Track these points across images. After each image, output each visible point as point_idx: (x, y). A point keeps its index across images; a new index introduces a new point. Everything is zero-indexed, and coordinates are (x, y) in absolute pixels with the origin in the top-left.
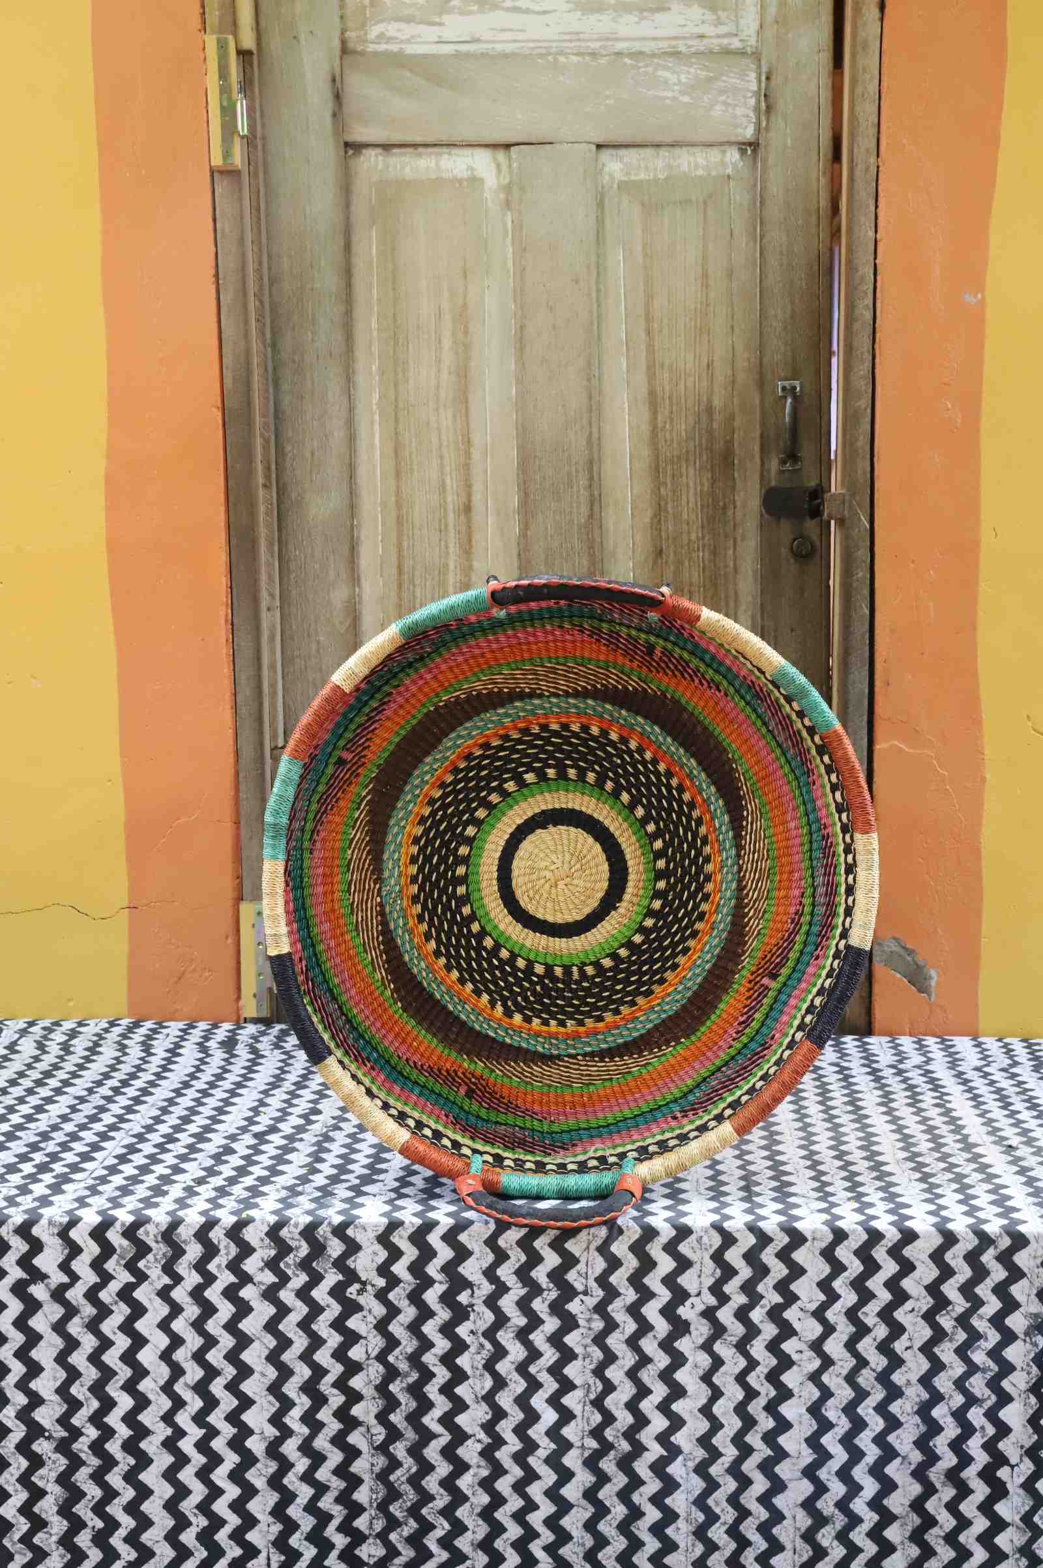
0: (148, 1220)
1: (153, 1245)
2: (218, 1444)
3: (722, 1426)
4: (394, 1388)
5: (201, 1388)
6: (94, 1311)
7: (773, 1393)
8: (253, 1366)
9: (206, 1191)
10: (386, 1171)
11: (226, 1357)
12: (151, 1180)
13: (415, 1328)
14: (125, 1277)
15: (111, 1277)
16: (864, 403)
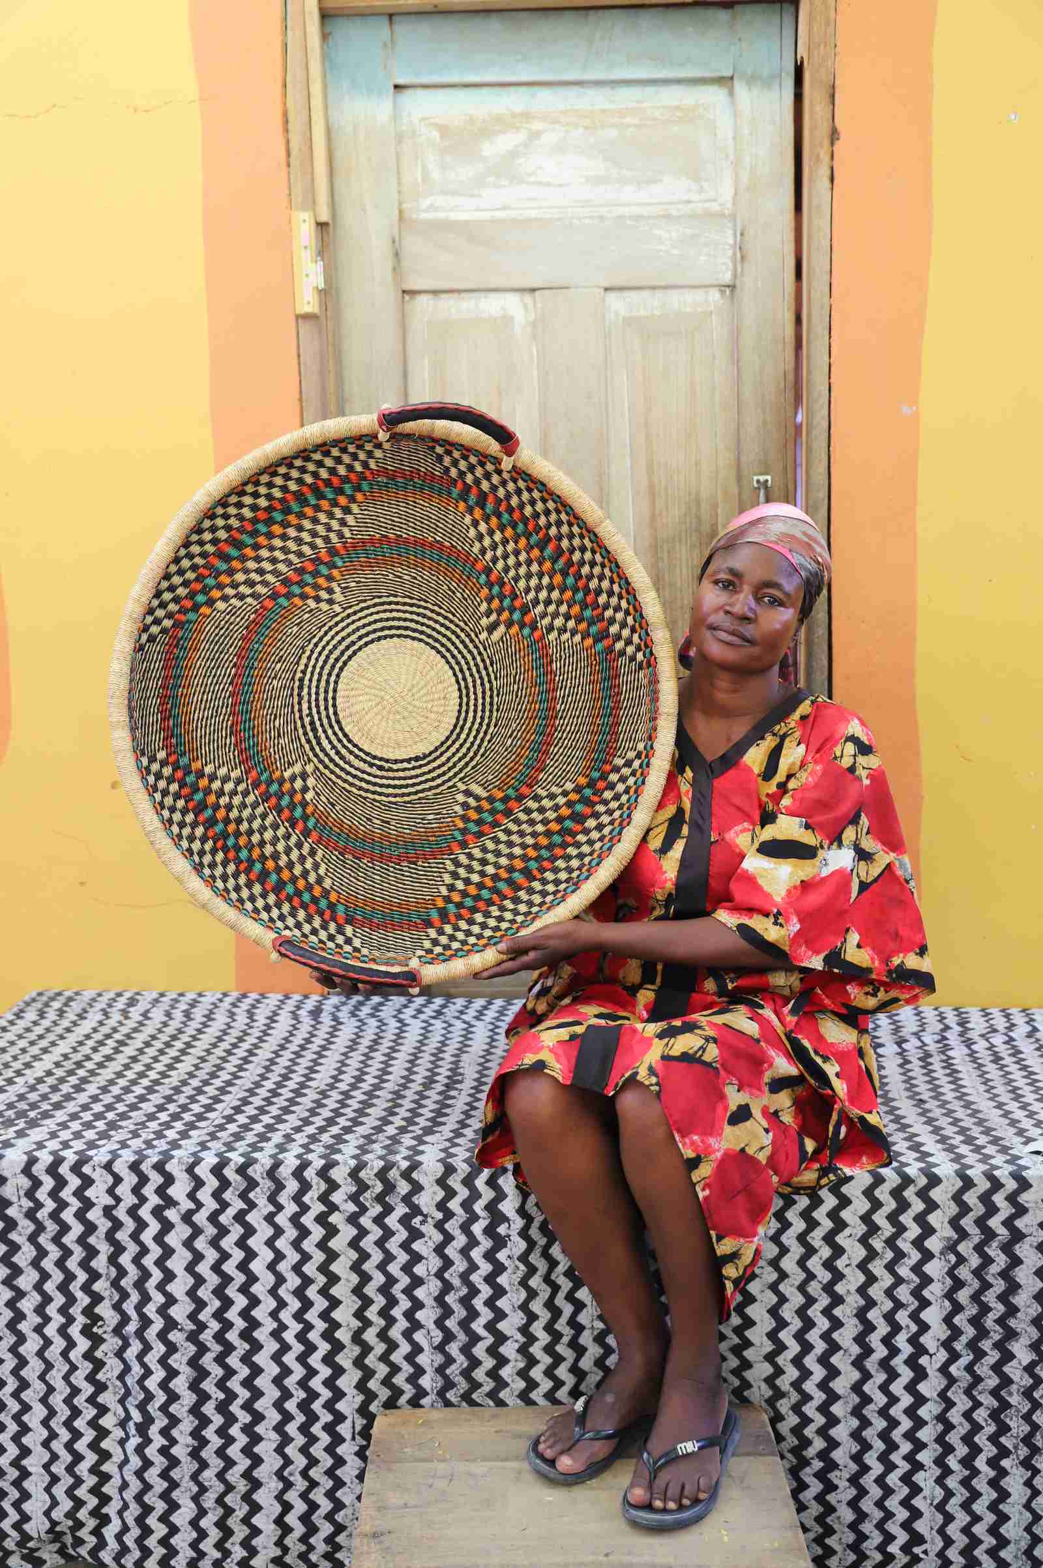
0: (256, 1161)
1: (260, 1180)
4: (449, 1299)
5: (299, 1293)
6: (215, 1231)
8: (340, 1275)
9: (301, 1138)
10: (445, 1124)
11: (319, 1269)
12: (258, 1128)
13: (465, 1252)
14: (239, 1205)
15: (229, 1205)
16: (822, 494)
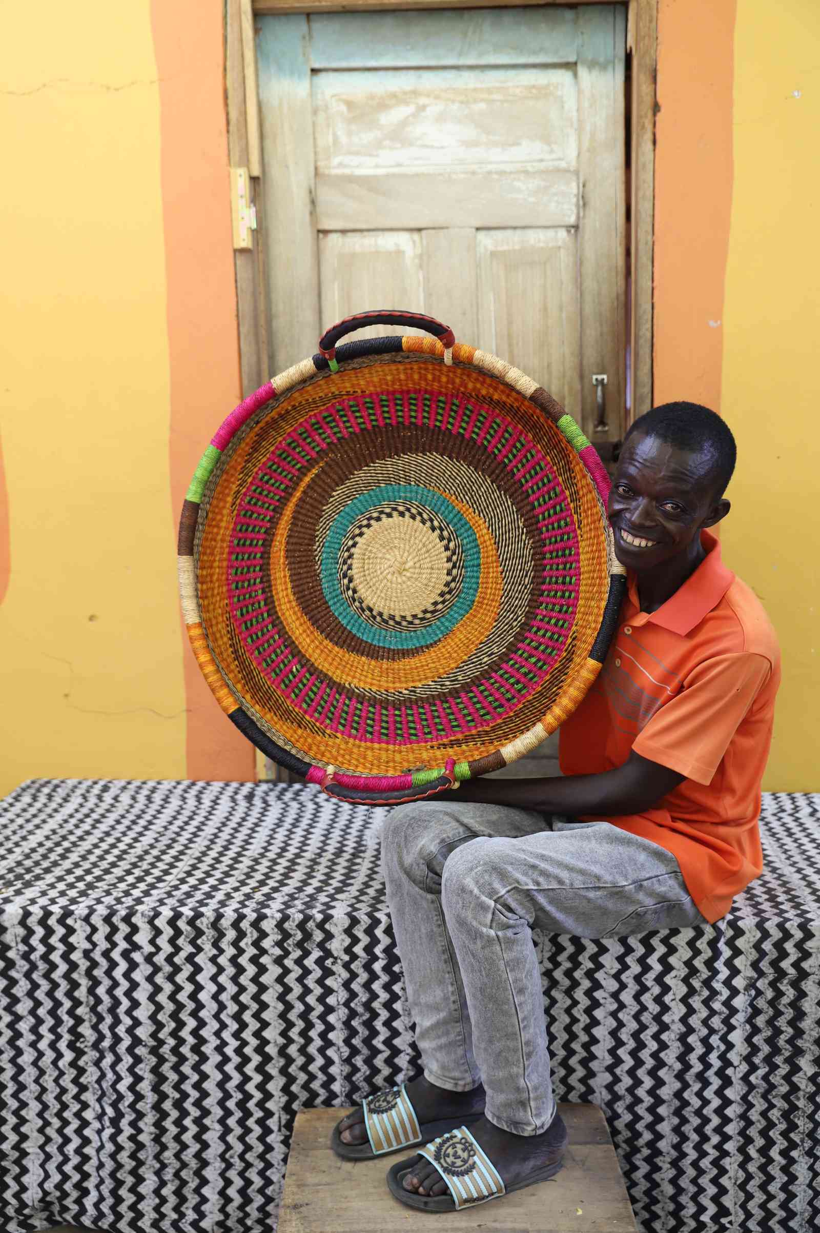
0: (203, 914)
1: (206, 930)
2: (248, 1050)
3: (556, 1038)
4: (355, 1023)
5: (237, 1017)
6: (171, 969)
7: (588, 1021)
8: (269, 1003)
9: (238, 896)
10: (352, 885)
11: (252, 998)
12: (205, 888)
13: (367, 986)
14: (190, 949)
15: (181, 949)
16: (647, 389)
